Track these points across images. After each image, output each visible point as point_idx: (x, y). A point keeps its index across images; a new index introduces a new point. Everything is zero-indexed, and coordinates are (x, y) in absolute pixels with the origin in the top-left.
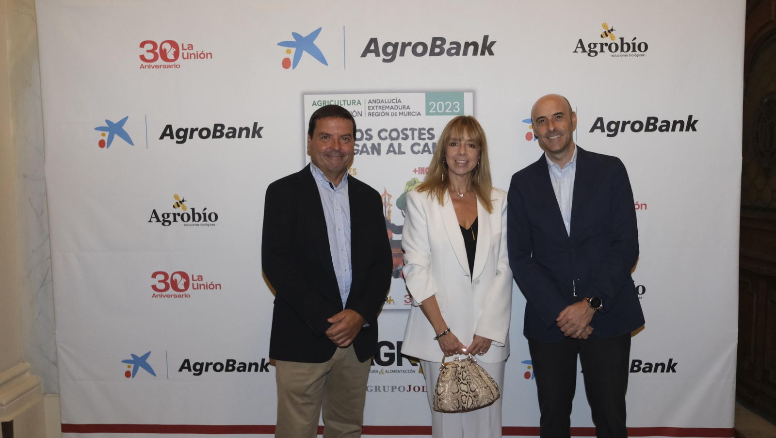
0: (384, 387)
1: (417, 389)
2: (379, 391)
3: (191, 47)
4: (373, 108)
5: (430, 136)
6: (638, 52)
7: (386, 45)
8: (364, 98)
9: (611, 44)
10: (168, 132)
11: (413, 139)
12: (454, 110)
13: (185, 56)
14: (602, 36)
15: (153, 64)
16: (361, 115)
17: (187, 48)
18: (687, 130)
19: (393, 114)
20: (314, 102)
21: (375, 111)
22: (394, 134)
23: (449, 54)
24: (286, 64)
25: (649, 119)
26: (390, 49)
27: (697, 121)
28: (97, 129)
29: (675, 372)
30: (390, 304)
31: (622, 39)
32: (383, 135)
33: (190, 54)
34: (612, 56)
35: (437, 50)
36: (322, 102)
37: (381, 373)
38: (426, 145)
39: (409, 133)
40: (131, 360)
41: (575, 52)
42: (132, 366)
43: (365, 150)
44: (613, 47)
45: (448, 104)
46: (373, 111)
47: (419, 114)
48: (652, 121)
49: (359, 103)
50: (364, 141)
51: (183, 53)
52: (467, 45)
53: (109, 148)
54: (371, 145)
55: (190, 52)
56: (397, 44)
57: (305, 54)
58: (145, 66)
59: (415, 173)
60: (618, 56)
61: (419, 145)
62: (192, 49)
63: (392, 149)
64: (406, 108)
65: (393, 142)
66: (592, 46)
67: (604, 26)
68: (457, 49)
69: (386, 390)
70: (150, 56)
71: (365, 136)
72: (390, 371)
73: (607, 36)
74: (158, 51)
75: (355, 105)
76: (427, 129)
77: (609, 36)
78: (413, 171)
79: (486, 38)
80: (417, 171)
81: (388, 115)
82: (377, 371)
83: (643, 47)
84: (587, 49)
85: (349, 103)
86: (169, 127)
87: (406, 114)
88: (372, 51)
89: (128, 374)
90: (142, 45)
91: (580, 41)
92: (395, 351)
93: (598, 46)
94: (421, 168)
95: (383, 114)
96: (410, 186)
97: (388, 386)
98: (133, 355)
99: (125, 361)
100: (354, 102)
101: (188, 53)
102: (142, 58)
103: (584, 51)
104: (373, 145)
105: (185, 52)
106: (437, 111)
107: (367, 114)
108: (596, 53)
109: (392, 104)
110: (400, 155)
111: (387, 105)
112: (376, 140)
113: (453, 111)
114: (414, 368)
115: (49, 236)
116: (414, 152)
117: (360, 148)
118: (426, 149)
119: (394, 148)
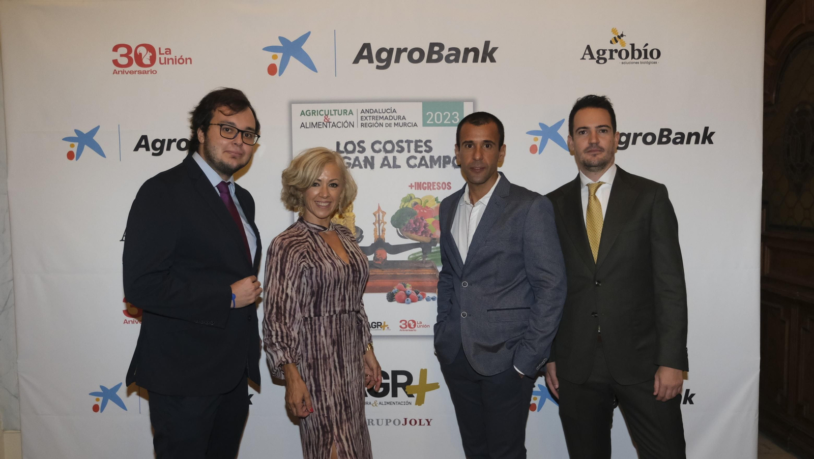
0: (378, 420)
1: (413, 422)
2: (372, 424)
3: (168, 51)
4: (366, 118)
5: (428, 149)
6: (650, 59)
7: (380, 51)
8: (356, 108)
9: (621, 51)
10: (143, 143)
11: (409, 151)
12: (453, 121)
13: (163, 61)
14: (611, 42)
15: (127, 69)
16: (353, 126)
17: (164, 53)
18: (703, 142)
19: (387, 125)
20: (303, 111)
21: (368, 122)
22: (389, 147)
23: (448, 60)
24: (272, 70)
25: (662, 130)
26: (384, 55)
27: (714, 132)
28: (65, 139)
29: (693, 404)
30: (384, 329)
31: (633, 45)
32: (377, 147)
33: (168, 59)
34: (622, 63)
35: (435, 57)
36: (311, 112)
37: (374, 405)
38: (423, 158)
39: (405, 145)
40: (100, 393)
41: (583, 58)
42: (101, 399)
43: (357, 163)
44: (624, 54)
45: (447, 115)
46: (366, 121)
47: (416, 125)
48: (666, 133)
49: (351, 112)
50: (356, 154)
51: (160, 58)
52: (467, 51)
53: (78, 160)
54: (364, 159)
55: (168, 56)
56: (392, 50)
57: (292, 59)
58: (119, 72)
59: (411, 188)
60: (629, 63)
61: (415, 158)
62: (170, 54)
63: (386, 163)
64: (401, 118)
65: (388, 155)
66: (601, 52)
67: (614, 31)
68: (456, 56)
69: (380, 423)
70: (124, 61)
71: (358, 148)
72: (384, 403)
73: (617, 42)
74: (132, 55)
75: (347, 115)
76: (424, 141)
77: (619, 42)
78: (409, 186)
79: (487, 44)
80: (413, 186)
81: (382, 126)
82: (370, 403)
83: (655, 54)
84: (596, 56)
85: (340, 113)
86: (144, 138)
87: (401, 125)
88: (364, 57)
89: (96, 408)
90: (115, 49)
91: (588, 47)
92: (389, 381)
93: (608, 53)
94: (418, 183)
95: (376, 125)
96: (405, 202)
97: (382, 420)
98: (102, 387)
99: (92, 394)
100: (345, 112)
101: (165, 58)
102: (115, 62)
103: (592, 58)
104: (366, 158)
105: (163, 57)
106: (434, 122)
107: (360, 125)
108: (605, 60)
109: (386, 114)
110: (395, 169)
111: (381, 115)
112: (369, 153)
113: (451, 122)
114: (410, 399)
115: (11, 256)
116: (410, 166)
117: (352, 162)
118: (423, 162)
119: (388, 161)
